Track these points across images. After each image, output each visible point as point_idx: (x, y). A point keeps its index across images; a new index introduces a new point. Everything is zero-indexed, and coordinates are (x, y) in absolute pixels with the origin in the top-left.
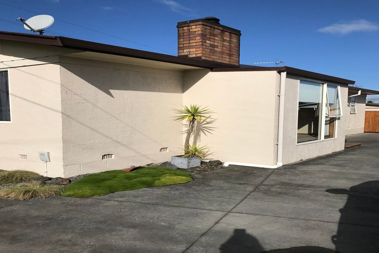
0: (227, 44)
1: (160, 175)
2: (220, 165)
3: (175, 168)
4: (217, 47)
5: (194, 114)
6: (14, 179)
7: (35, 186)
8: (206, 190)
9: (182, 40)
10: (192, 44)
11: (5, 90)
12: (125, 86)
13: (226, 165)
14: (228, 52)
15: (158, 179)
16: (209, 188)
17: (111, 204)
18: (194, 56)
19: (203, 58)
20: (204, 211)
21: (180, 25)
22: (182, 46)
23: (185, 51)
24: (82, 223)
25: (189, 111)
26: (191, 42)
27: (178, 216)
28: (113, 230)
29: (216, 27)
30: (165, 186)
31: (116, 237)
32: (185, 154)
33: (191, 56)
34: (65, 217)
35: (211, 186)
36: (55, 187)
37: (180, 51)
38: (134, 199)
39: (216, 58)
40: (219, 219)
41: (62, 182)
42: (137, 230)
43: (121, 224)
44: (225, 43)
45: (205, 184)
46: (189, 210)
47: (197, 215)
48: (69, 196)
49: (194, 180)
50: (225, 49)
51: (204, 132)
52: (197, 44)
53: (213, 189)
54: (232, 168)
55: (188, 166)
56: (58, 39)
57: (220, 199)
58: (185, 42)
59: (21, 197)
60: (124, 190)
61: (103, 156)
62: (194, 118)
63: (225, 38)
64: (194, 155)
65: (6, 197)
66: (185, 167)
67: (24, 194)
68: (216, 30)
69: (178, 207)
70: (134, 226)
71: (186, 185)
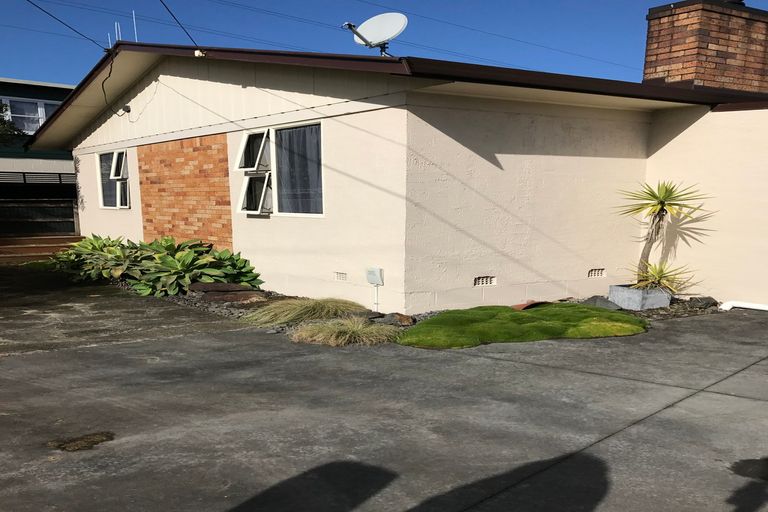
0: (759, 48)
1: (580, 319)
2: (714, 308)
3: (614, 308)
4: (733, 56)
5: (664, 201)
6: (323, 314)
7: (356, 325)
8: (666, 351)
9: (656, 46)
10: (675, 55)
11: (315, 159)
12: (527, 145)
13: (726, 306)
14: (759, 66)
15: (574, 326)
16: (674, 347)
17: (478, 362)
18: (678, 79)
19: (696, 83)
20: (650, 386)
21: (654, 15)
22: (654, 58)
23: (659, 69)
24: (425, 387)
25: (653, 195)
26: (674, 48)
27: (598, 390)
28: (474, 403)
29: (734, 12)
30: (586, 338)
31: (477, 413)
32: (639, 281)
33: (670, 80)
34: (397, 376)
35: (680, 344)
36: (389, 329)
37: (648, 71)
38: (522, 357)
39: (729, 82)
40: (676, 400)
41: (401, 321)
42: (515, 406)
43: (489, 395)
44: (753, 47)
45: (667, 340)
46: (619, 382)
47: (634, 391)
48: (409, 344)
49: (647, 331)
50: (752, 59)
51: (684, 239)
52: (687, 52)
53: (683, 350)
54: (738, 313)
55: (643, 306)
56: (404, 62)
57: (689, 367)
58: (660, 51)
59: (332, 342)
60: (507, 341)
61: (477, 280)
62: (662, 210)
63: (754, 36)
64: (657, 284)
65: (310, 339)
66: (635, 306)
67: (337, 337)
68: (734, 20)
69: (600, 374)
70: (511, 399)
71: (628, 339)
